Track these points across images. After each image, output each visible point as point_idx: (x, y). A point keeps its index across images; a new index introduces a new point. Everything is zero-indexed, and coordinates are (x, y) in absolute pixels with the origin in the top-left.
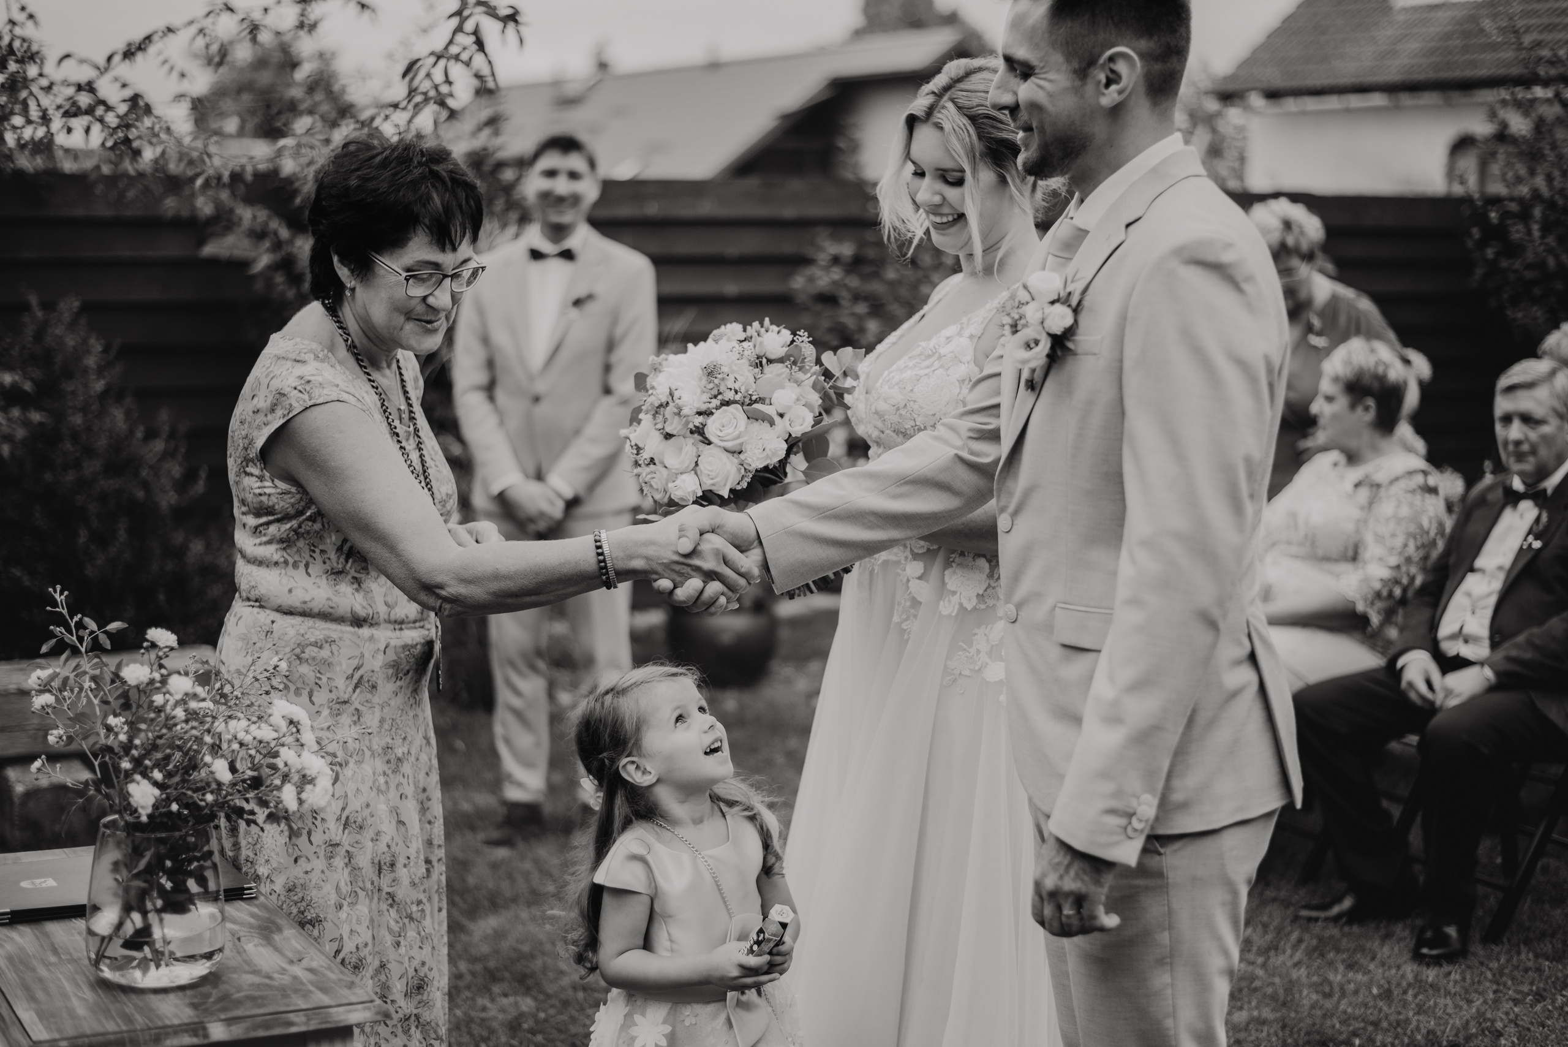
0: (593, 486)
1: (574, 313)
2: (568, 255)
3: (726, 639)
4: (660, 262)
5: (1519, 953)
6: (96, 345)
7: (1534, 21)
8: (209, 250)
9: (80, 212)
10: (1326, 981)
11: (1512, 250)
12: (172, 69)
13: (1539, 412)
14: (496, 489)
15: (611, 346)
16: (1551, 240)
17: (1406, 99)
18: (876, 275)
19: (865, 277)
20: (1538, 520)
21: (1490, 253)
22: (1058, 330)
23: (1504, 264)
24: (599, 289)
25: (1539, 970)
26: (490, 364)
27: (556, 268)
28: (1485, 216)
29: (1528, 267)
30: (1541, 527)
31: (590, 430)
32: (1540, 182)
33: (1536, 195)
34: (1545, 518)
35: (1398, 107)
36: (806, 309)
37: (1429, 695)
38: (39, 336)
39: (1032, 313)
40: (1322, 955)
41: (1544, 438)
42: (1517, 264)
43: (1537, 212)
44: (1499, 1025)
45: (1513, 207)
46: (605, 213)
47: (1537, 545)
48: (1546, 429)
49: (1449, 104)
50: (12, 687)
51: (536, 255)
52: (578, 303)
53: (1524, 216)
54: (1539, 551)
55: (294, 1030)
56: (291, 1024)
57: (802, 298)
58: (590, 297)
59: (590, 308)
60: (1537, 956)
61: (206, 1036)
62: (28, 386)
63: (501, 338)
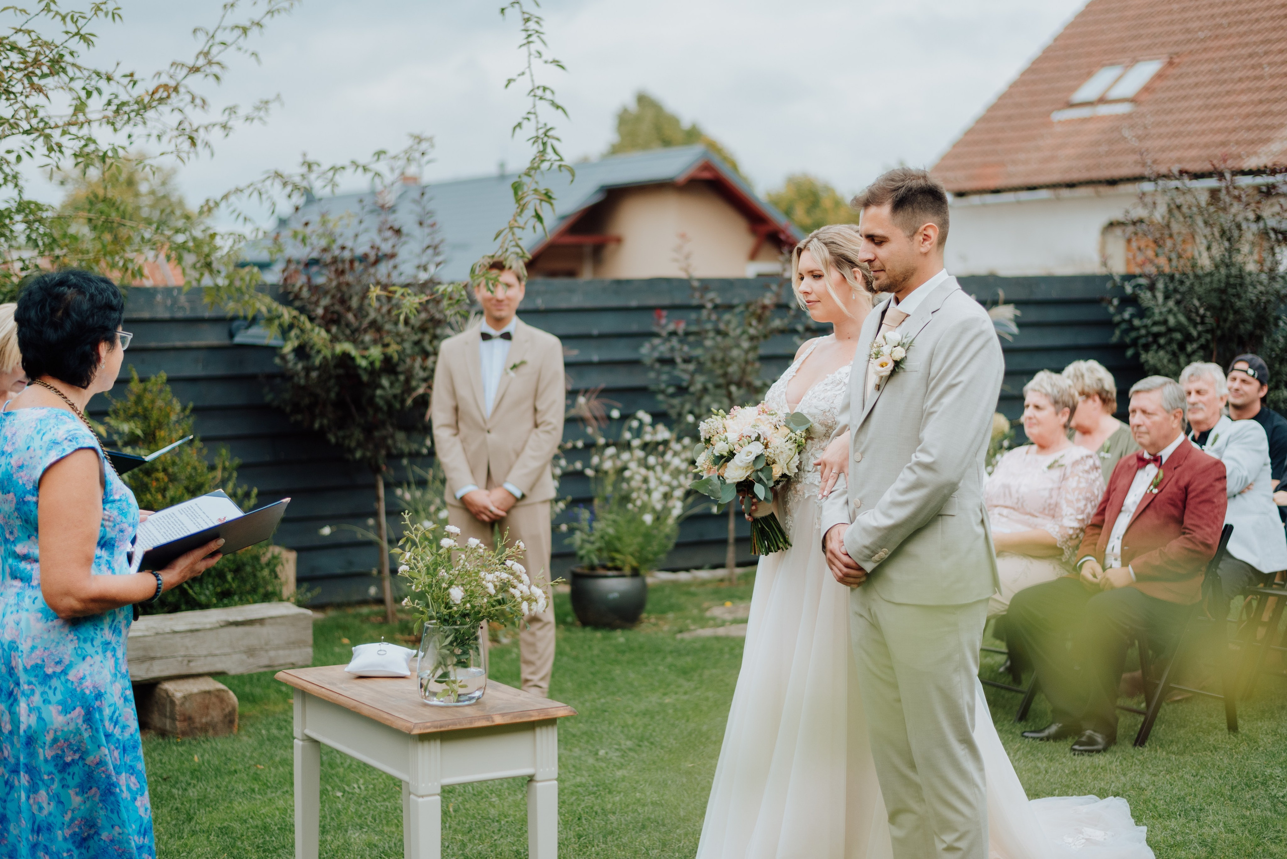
0: (532, 488)
1: (512, 374)
2: (507, 336)
3: (614, 595)
4: (563, 338)
5: (1156, 751)
6: (178, 407)
7: (1163, 130)
8: (239, 339)
9: (146, 315)
10: (1036, 767)
11: (1142, 313)
12: (239, 215)
13: (1150, 408)
14: (459, 494)
15: (536, 395)
16: (1171, 303)
17: (1065, 193)
18: (699, 344)
19: (692, 345)
20: (1157, 476)
21: (1126, 315)
22: (898, 358)
23: (1137, 322)
24: (527, 358)
25: (1169, 760)
26: (456, 409)
27: (499, 345)
28: (1122, 288)
29: (1155, 323)
30: (1158, 480)
31: (528, 452)
32: (1162, 261)
33: (1161, 273)
34: (1161, 475)
35: (1058, 199)
36: (651, 368)
37: (1094, 580)
38: (139, 399)
39: (886, 350)
40: (1033, 755)
41: (1154, 423)
42: (1148, 322)
43: (1160, 285)
44: (1143, 785)
45: (1143, 281)
46: (530, 306)
47: (1155, 491)
48: (1156, 418)
49: (1099, 195)
50: (168, 630)
51: (486, 337)
52: (514, 367)
53: (1152, 287)
54: (1156, 495)
55: (533, 719)
56: (531, 716)
57: (648, 361)
58: (523, 363)
59: (523, 370)
60: (1167, 753)
61: (493, 721)
62: (139, 432)
63: (463, 392)
